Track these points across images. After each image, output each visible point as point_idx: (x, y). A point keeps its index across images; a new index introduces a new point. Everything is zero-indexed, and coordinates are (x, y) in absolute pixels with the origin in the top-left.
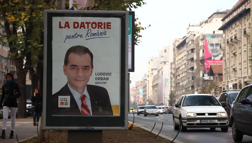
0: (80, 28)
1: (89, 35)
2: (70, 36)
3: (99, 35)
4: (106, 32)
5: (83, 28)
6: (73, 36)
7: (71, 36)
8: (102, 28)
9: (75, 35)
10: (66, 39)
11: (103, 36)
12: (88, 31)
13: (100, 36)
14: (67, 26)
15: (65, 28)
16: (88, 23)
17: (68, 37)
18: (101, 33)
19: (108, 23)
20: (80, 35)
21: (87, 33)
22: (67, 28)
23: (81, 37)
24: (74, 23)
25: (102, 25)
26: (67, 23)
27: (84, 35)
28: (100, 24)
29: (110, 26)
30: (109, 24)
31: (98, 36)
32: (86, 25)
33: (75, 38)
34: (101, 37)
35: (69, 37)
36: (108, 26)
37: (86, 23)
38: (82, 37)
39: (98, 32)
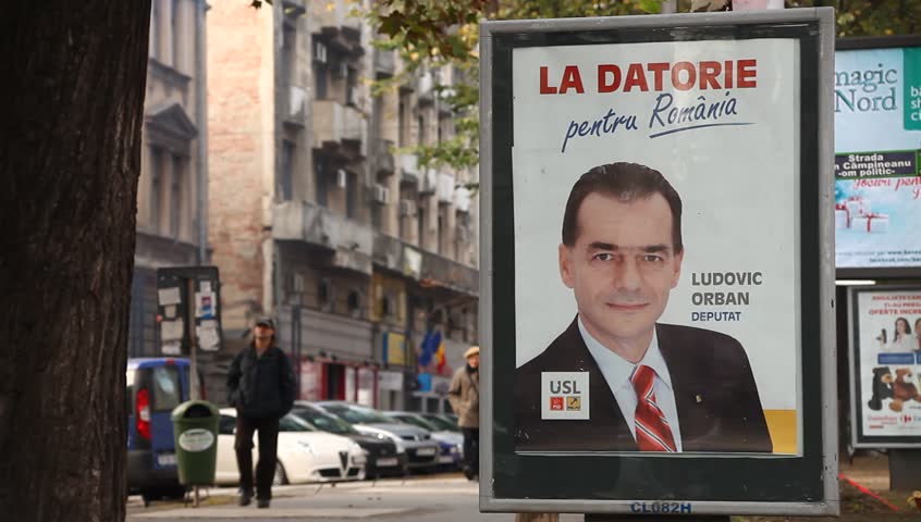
0: (627, 89)
1: (663, 115)
2: (586, 123)
3: (705, 115)
4: (734, 100)
5: (636, 89)
6: (597, 125)
7: (591, 125)
8: (716, 86)
9: (606, 118)
10: (568, 136)
11: (724, 118)
12: (659, 99)
13: (710, 120)
14: (572, 85)
15: (563, 91)
16: (659, 68)
17: (578, 129)
18: (714, 108)
19: (742, 64)
20: (627, 117)
21: (656, 111)
22: (572, 91)
23: (628, 128)
24: (603, 69)
25: (717, 73)
26: (572, 70)
27: (643, 119)
28: (710, 71)
29: (753, 74)
30: (746, 69)
31: (701, 122)
32: (650, 77)
33: (606, 131)
34: (716, 122)
35: (580, 130)
36: (742, 74)
37: (651, 67)
38: (633, 124)
39: (702, 101)
